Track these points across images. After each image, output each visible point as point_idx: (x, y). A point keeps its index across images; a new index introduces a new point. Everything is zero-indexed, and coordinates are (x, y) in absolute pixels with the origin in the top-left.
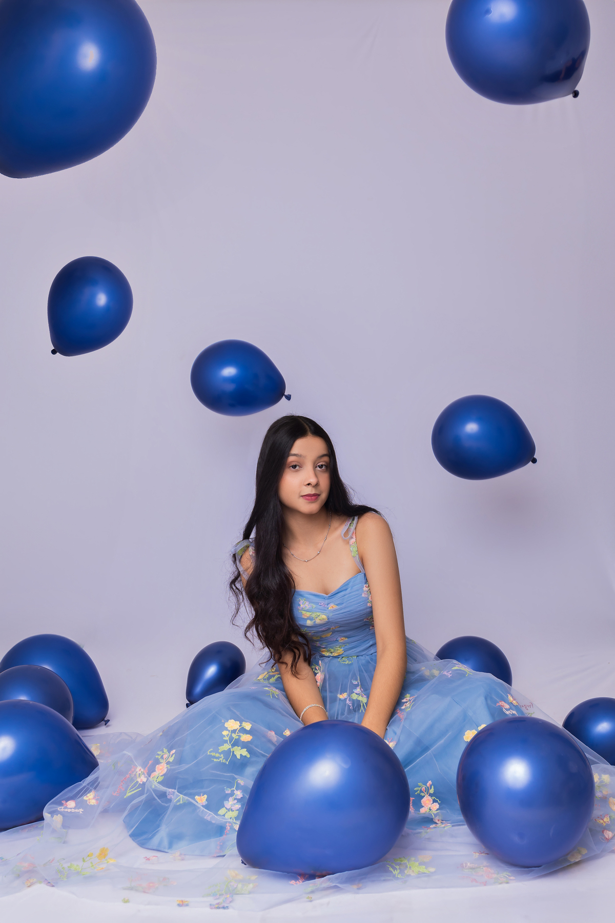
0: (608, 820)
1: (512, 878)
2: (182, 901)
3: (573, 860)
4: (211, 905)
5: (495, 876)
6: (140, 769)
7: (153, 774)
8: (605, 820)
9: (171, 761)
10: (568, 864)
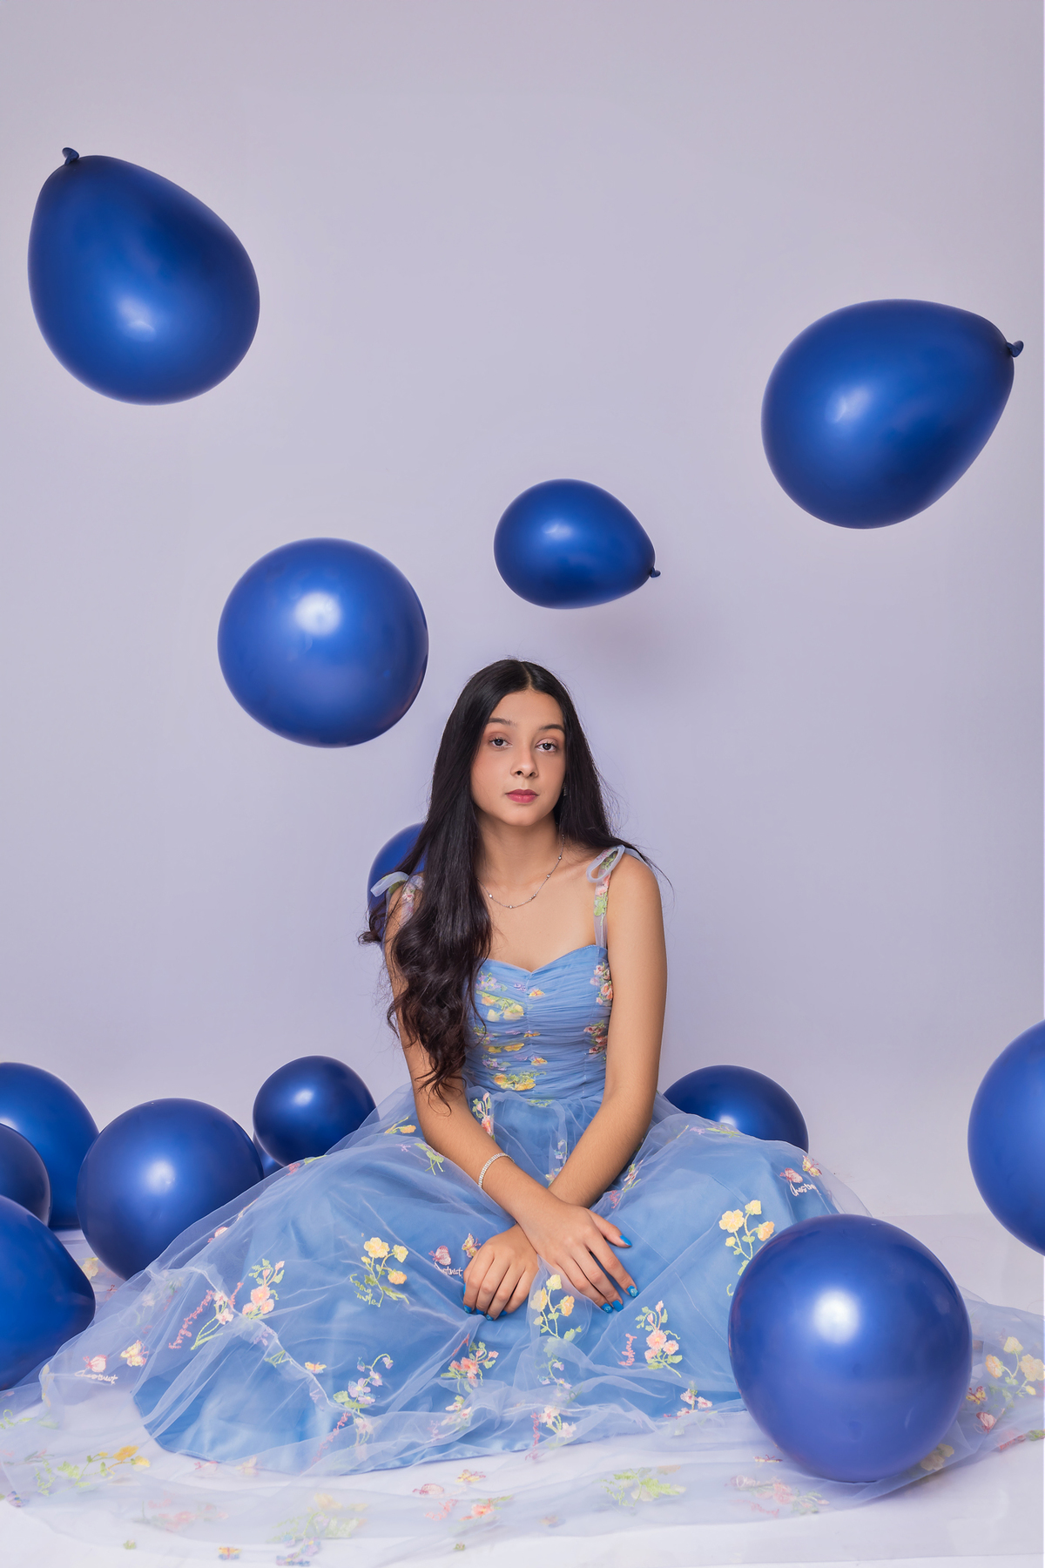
0: (984, 1396)
1: (823, 1502)
2: (228, 1550)
3: (930, 1469)
4: (278, 1558)
5: (794, 1499)
6: (221, 1298)
7: (247, 1308)
8: (978, 1395)
9: (278, 1282)
10: (925, 1475)
